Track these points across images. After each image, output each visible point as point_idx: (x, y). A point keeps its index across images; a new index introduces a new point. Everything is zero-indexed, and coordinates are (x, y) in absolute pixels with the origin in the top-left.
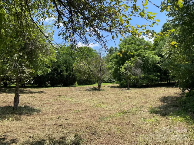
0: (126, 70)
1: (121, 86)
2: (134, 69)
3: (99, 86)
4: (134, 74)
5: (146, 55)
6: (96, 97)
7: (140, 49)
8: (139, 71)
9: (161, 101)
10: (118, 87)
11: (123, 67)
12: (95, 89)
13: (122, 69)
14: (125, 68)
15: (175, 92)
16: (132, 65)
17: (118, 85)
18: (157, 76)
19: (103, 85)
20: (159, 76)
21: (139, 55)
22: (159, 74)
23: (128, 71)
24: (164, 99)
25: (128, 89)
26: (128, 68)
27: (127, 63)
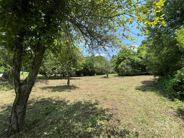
0: (122, 67)
1: (119, 75)
2: (126, 66)
3: (107, 76)
4: (127, 69)
5: (133, 59)
6: (106, 81)
7: (129, 55)
8: (129, 67)
9: (142, 83)
10: (117, 76)
12: (105, 77)
13: (120, 66)
14: (121, 66)
15: (151, 78)
16: (125, 64)
17: (118, 75)
18: (139, 69)
19: (109, 75)
22: (141, 68)
23: (123, 67)
24: (144, 82)
25: (123, 77)
27: (122, 63)
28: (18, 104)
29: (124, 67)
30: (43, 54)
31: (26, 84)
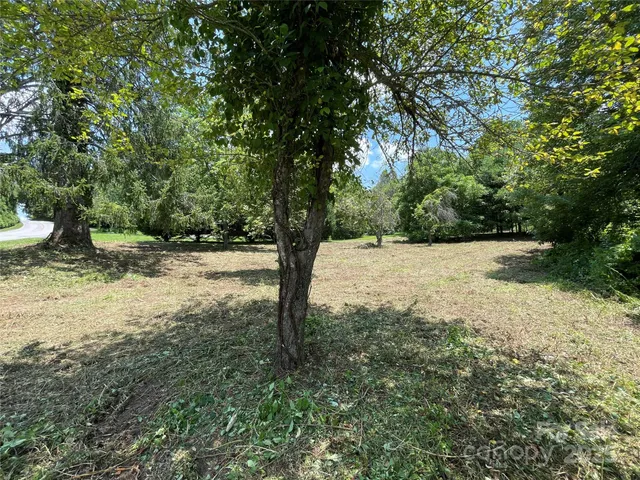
0: (426, 212)
1: (412, 241)
2: (441, 209)
3: (379, 240)
4: (443, 219)
5: (459, 184)
6: (368, 258)
7: (448, 172)
8: (450, 213)
10: (404, 242)
11: (419, 206)
12: (372, 245)
13: (419, 210)
14: (424, 209)
15: (520, 248)
16: (438, 201)
17: (405, 239)
18: (479, 221)
19: (385, 238)
20: (482, 222)
21: (447, 183)
22: (482, 217)
23: (430, 214)
24: (505, 259)
25: (430, 245)
26: (430, 208)
27: (428, 200)
28: (297, 299)
29: (435, 213)
30: (331, 173)
31: (307, 248)
